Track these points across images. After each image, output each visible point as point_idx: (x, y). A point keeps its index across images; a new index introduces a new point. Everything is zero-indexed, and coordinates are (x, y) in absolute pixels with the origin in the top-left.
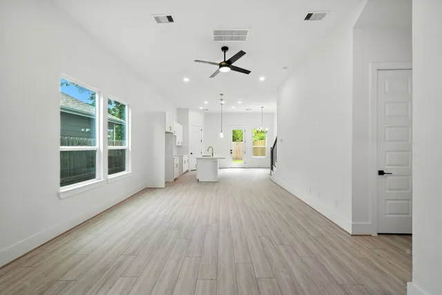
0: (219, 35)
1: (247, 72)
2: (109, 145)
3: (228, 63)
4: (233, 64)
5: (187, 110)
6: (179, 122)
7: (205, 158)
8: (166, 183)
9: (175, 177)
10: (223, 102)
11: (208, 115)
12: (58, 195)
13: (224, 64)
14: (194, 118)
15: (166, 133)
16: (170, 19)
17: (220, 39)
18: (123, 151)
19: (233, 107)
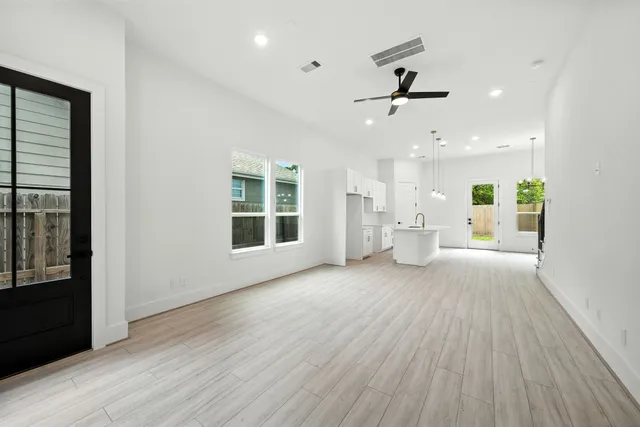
0: (381, 59)
1: (444, 94)
2: (277, 211)
3: (403, 91)
4: (410, 91)
5: (391, 161)
6: (381, 179)
7: (412, 230)
8: (347, 260)
9: (366, 254)
10: (443, 143)
11: (427, 165)
12: (231, 255)
13: (397, 94)
14: (403, 171)
15: (348, 195)
16: (316, 64)
17: (386, 62)
18: (294, 219)
19: (468, 148)
